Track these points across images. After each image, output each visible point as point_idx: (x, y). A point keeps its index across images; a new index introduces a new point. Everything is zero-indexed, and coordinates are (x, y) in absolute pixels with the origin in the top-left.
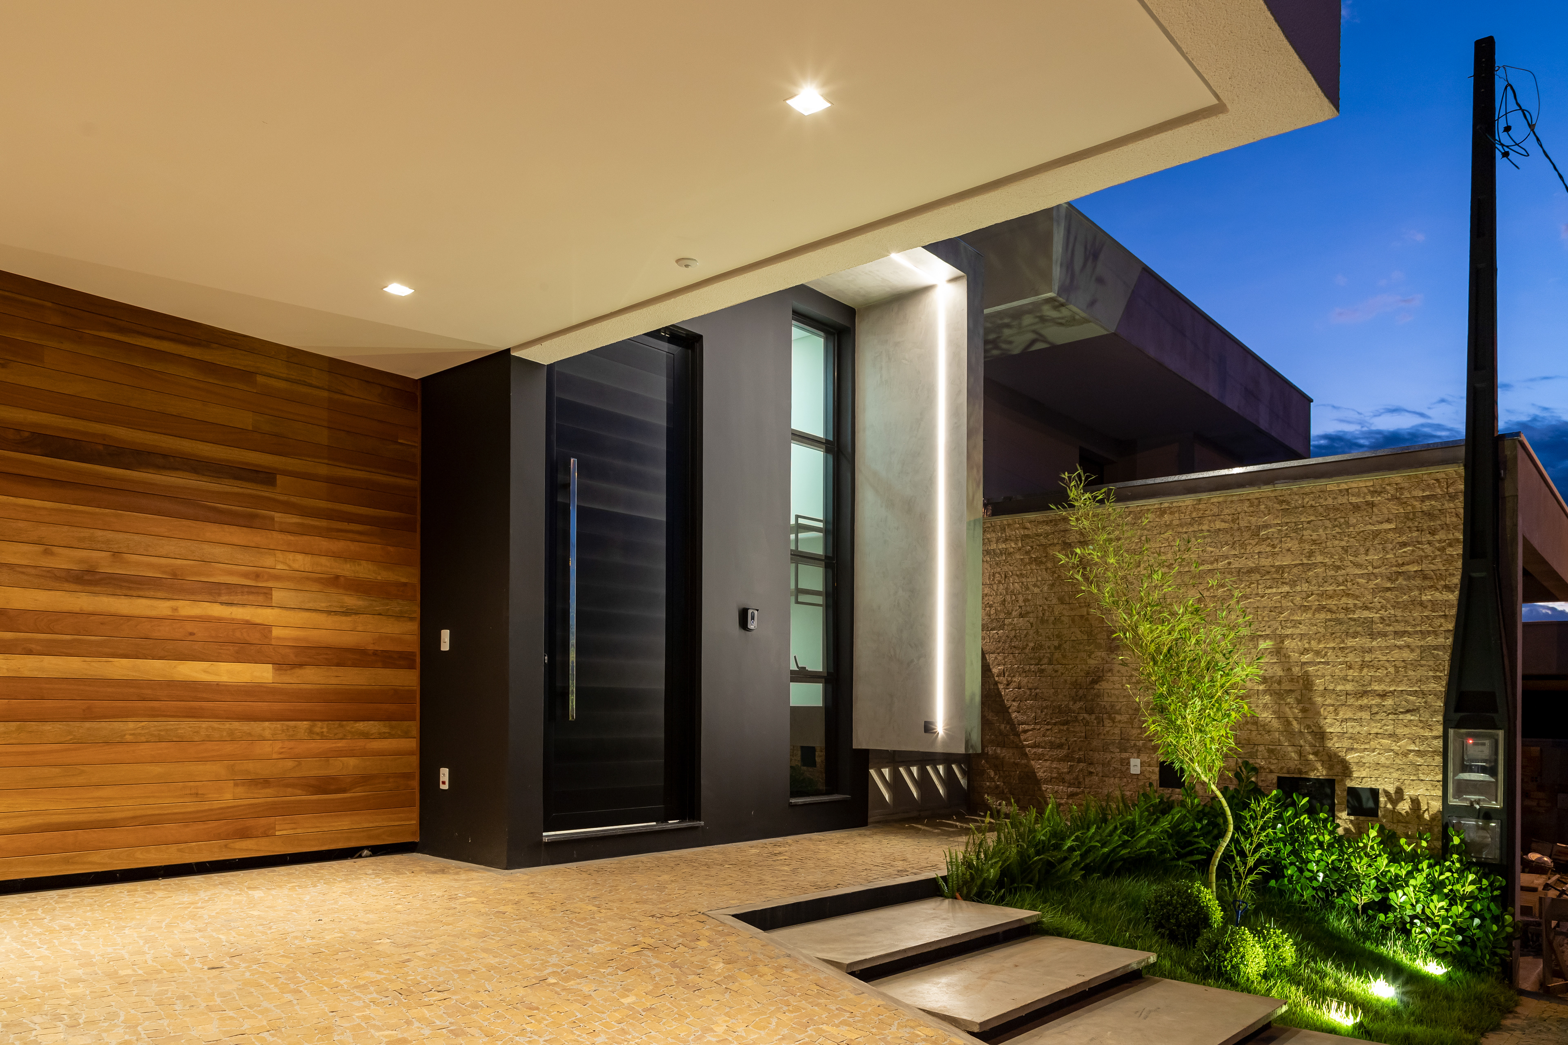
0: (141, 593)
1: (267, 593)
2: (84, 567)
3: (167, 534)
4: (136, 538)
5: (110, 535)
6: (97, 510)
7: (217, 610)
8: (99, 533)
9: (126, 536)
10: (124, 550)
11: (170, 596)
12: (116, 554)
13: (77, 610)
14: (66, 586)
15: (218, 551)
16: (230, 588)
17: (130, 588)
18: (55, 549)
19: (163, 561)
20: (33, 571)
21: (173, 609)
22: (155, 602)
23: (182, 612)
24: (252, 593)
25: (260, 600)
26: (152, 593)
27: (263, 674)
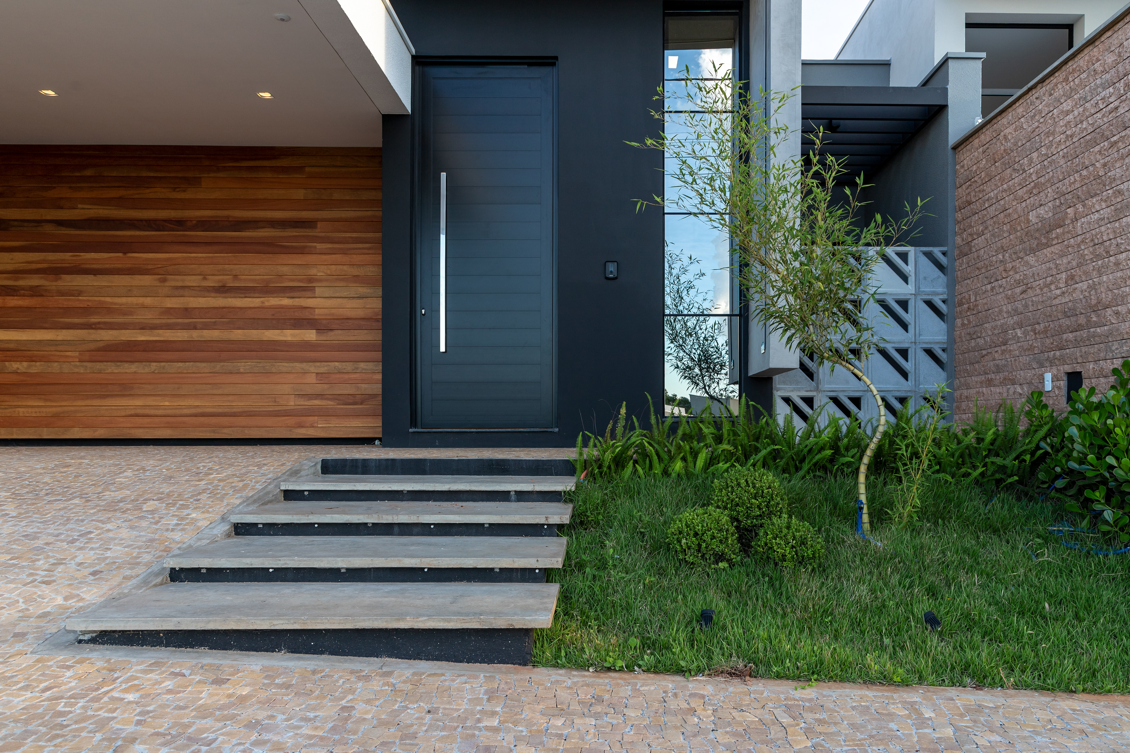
0: (247, 295)
1: (312, 289)
2: (220, 284)
3: (260, 263)
4: (244, 266)
5: (232, 267)
6: (226, 255)
7: (286, 302)
8: (227, 266)
9: (239, 266)
10: (238, 274)
11: (261, 296)
12: (236, 276)
13: (218, 306)
14: (213, 294)
15: (285, 269)
16: (292, 289)
17: (242, 293)
18: (207, 277)
19: (258, 277)
20: (198, 288)
21: (263, 302)
22: (254, 299)
23: (267, 304)
24: (304, 290)
25: (309, 294)
26: (252, 295)
27: (311, 335)
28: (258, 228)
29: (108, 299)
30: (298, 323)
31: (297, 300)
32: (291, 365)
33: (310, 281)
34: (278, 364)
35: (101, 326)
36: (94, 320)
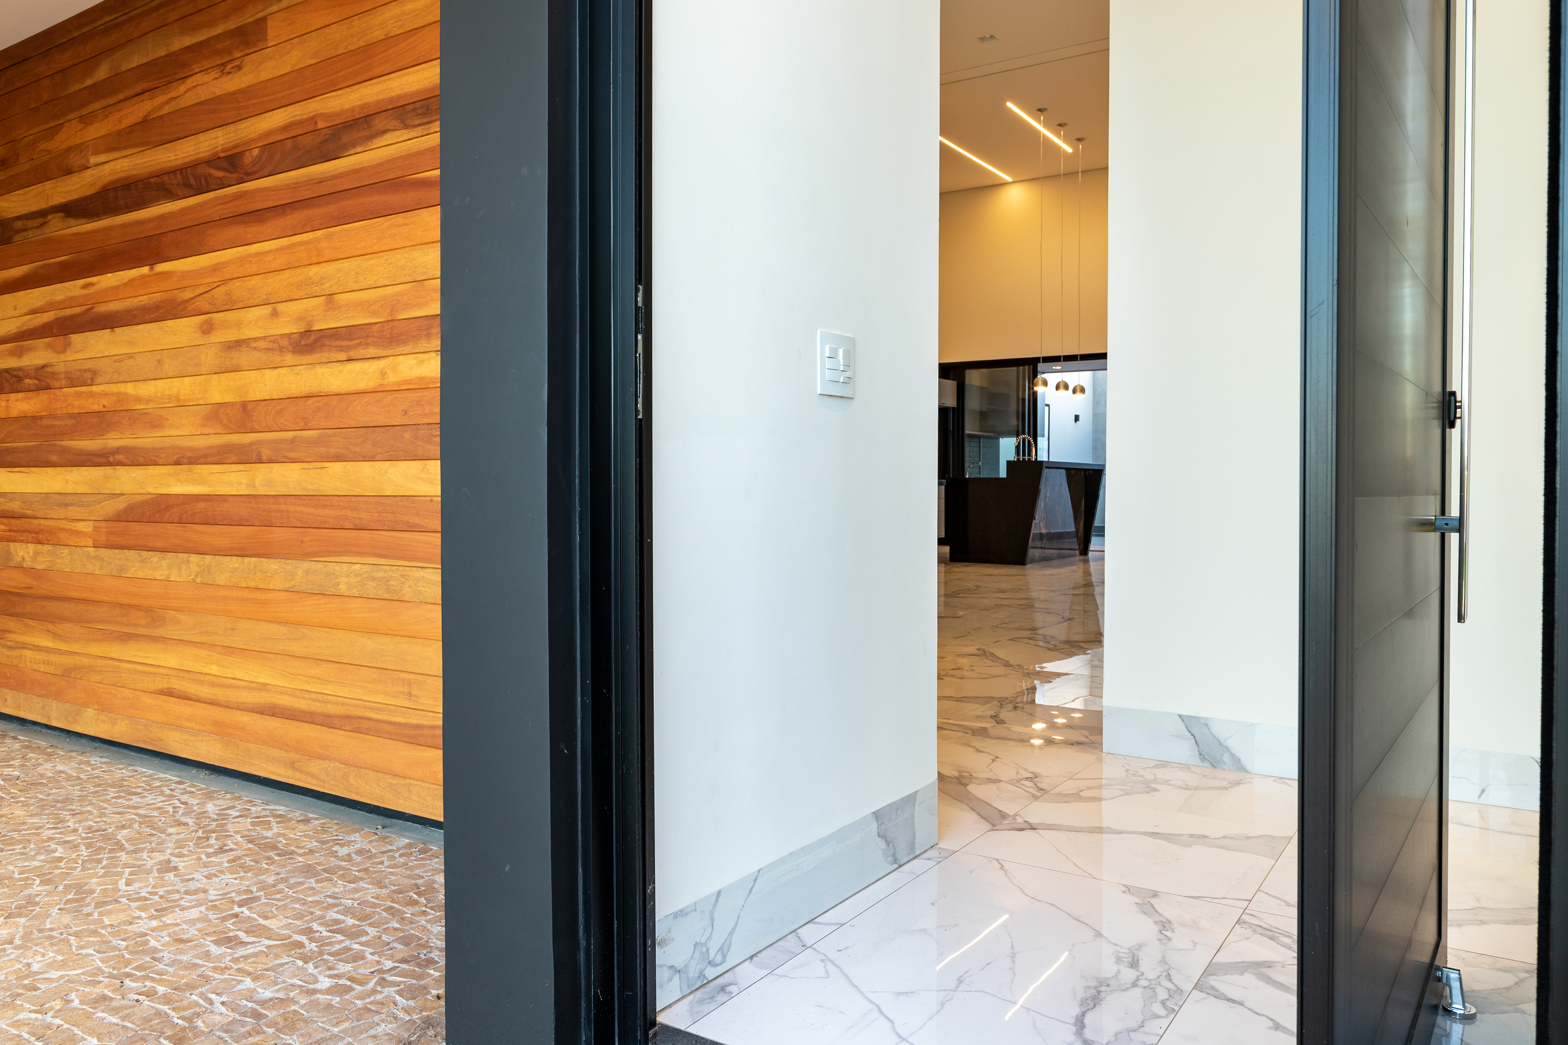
0: (352, 354)
2: (303, 326)
4: (345, 264)
5: (323, 269)
6: (311, 235)
8: (313, 270)
10: (335, 289)
11: (380, 352)
12: (328, 299)
13: (298, 393)
14: (289, 358)
17: (342, 349)
18: (279, 308)
19: (373, 295)
20: (263, 344)
21: (383, 373)
22: (366, 366)
23: (392, 378)
26: (361, 352)
29: (129, 389)
35: (120, 457)
36: (114, 440)
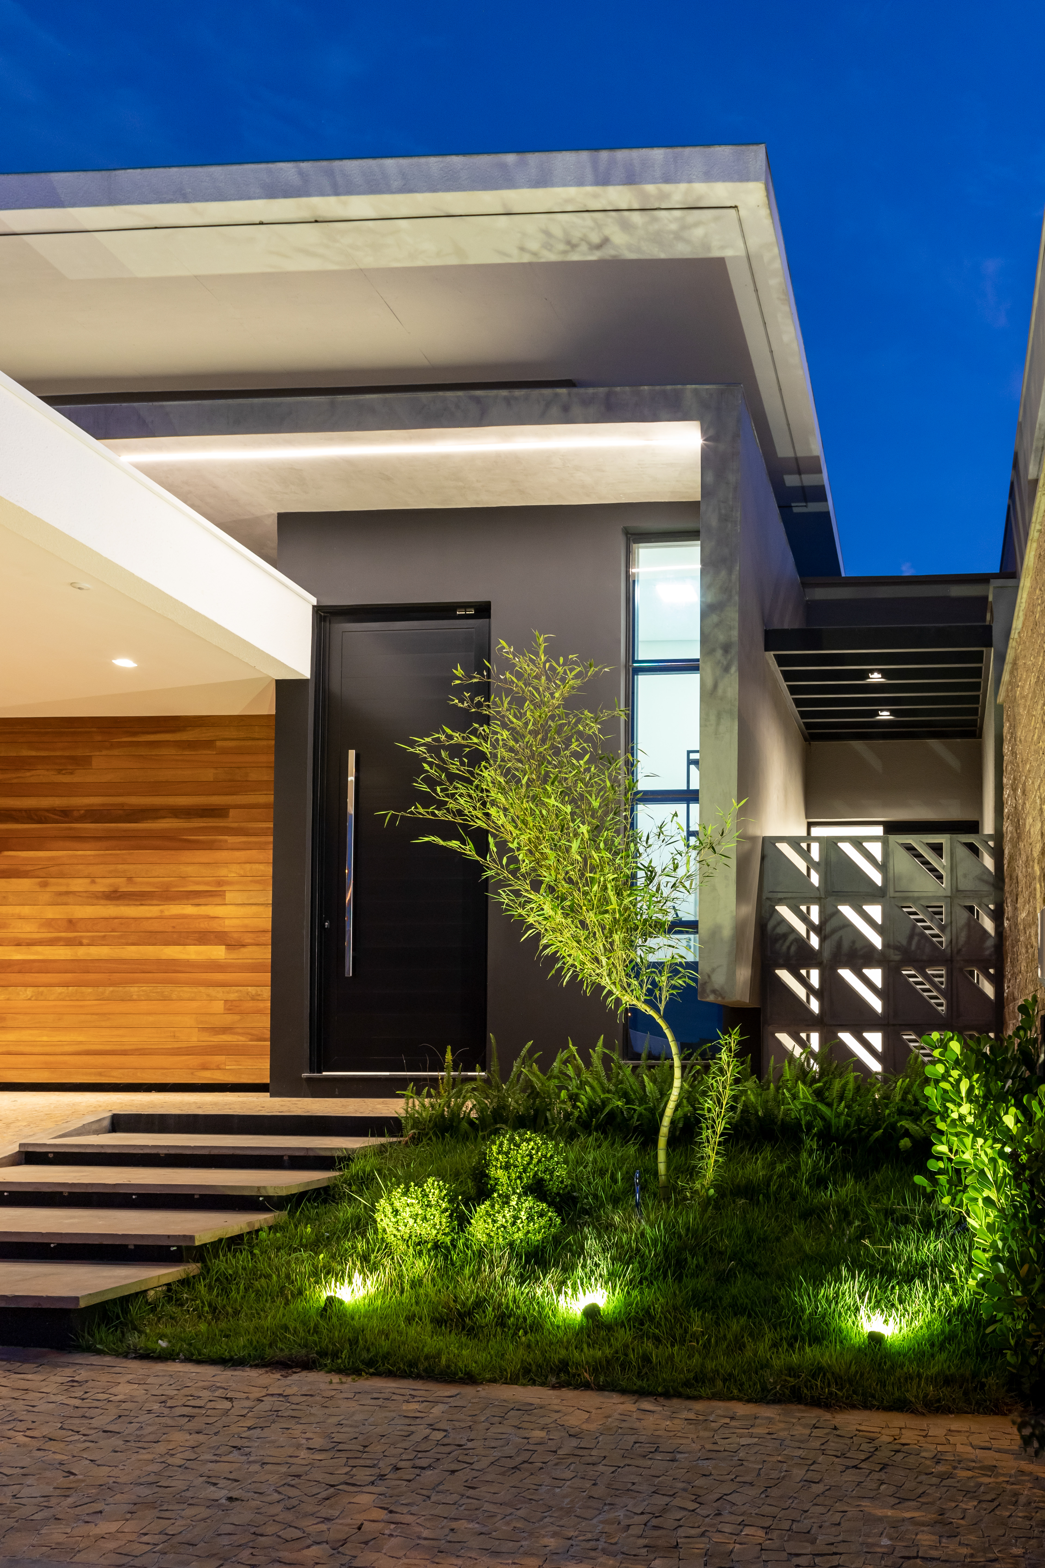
0: (143, 902)
1: (222, 894)
3: (159, 862)
4: (141, 866)
5: (126, 867)
6: (119, 852)
7: (190, 910)
8: (120, 866)
9: (135, 866)
10: (134, 875)
11: (160, 903)
12: (129, 879)
13: (108, 916)
14: (103, 901)
15: (189, 870)
16: (198, 893)
17: (137, 900)
18: (96, 880)
19: (157, 880)
20: (85, 894)
21: (162, 911)
22: (151, 908)
23: (167, 913)
24: (211, 896)
25: (218, 900)
26: (149, 902)
27: (218, 952)
28: (158, 818)
30: (204, 937)
31: (203, 908)
32: (195, 990)
33: (219, 883)
34: (179, 989)
